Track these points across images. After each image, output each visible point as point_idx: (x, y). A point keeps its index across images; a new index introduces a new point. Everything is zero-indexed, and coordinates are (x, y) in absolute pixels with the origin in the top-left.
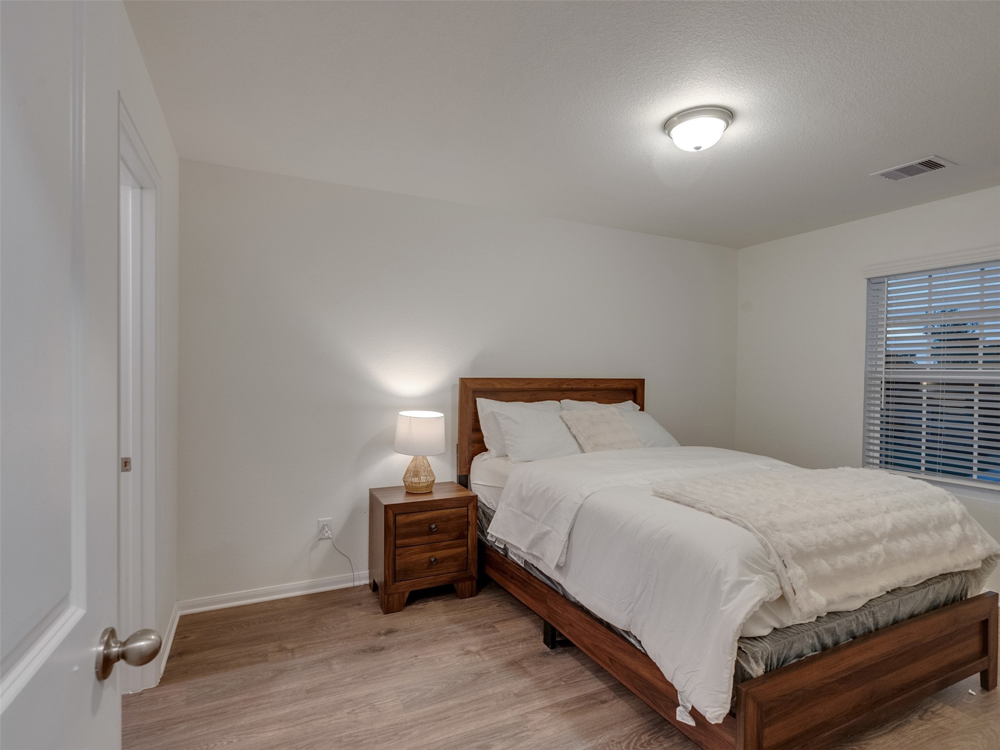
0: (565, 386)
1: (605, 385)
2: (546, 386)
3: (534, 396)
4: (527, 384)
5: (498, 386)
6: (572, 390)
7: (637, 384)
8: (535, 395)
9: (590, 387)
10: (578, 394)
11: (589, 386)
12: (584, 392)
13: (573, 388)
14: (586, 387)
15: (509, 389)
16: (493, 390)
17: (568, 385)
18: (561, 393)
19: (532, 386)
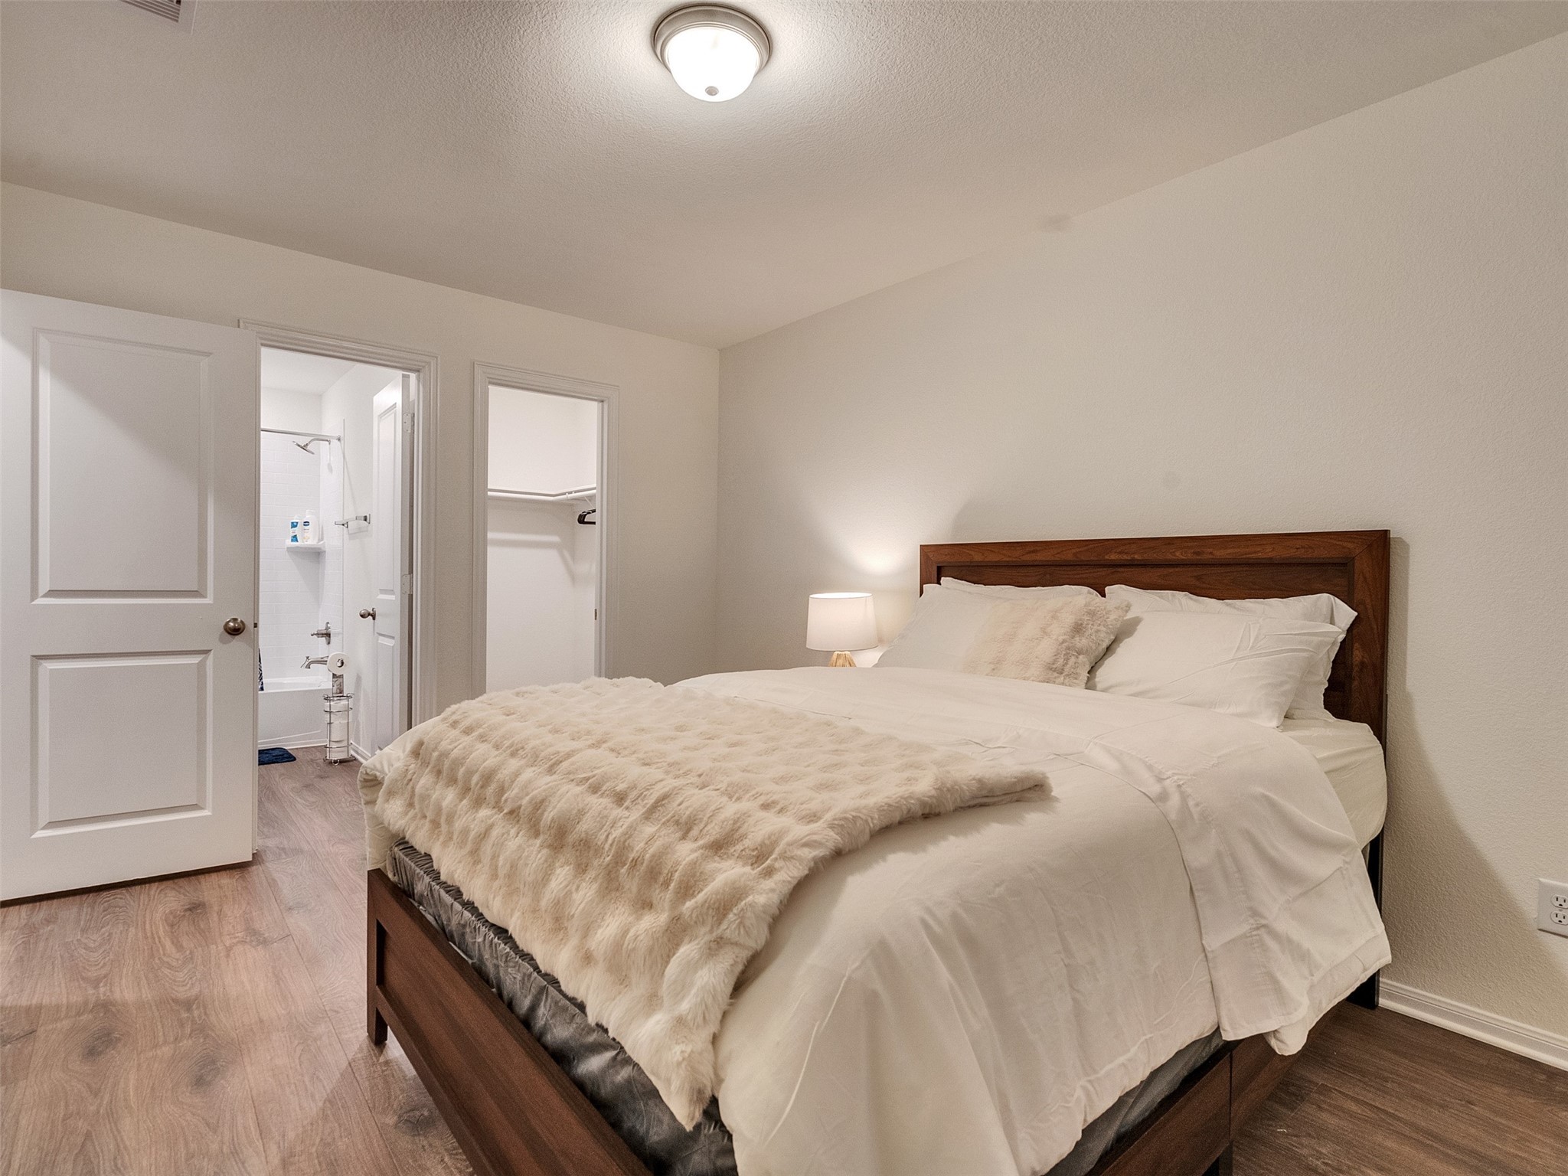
0: (1113, 557)
1: (1229, 551)
2: (1069, 556)
3: (1048, 576)
4: (1030, 552)
5: (978, 557)
6: (1132, 564)
7: (1350, 545)
8: (1050, 574)
9: (1182, 557)
10: (1153, 575)
11: (1179, 555)
12: (1171, 570)
13: (1133, 560)
14: (1170, 557)
15: (996, 562)
16: (968, 564)
17: (1120, 553)
18: (1110, 570)
19: (1040, 557)
